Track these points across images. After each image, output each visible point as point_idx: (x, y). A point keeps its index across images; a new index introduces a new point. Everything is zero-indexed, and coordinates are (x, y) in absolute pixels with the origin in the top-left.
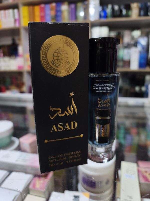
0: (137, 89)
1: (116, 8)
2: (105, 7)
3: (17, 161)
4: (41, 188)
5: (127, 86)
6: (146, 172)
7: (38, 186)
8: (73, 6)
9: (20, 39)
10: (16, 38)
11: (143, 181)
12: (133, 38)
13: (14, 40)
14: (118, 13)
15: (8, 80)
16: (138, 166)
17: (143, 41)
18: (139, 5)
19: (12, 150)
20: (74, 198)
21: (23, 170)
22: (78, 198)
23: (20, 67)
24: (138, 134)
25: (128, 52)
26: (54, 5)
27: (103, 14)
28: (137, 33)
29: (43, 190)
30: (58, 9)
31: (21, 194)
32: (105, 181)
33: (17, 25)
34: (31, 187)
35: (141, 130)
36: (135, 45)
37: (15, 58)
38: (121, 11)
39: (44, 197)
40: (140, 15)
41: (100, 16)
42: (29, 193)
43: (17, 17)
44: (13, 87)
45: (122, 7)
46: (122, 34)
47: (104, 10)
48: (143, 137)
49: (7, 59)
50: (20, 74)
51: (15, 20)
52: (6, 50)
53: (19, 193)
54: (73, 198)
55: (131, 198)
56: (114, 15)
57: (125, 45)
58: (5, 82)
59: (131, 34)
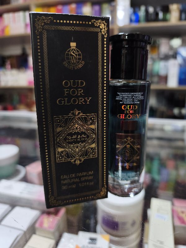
0: (176, 111)
1: (151, 10)
2: (137, 9)
3: (21, 193)
4: (50, 227)
5: (163, 108)
6: (183, 212)
7: (46, 225)
8: (97, 8)
10: (27, 47)
11: (178, 223)
12: (171, 48)
13: (24, 49)
14: (153, 17)
15: (16, 98)
16: (173, 204)
18: (180, 6)
19: (16, 181)
20: (90, 240)
21: (28, 204)
22: (95, 241)
24: (176, 168)
25: (165, 66)
26: (73, 6)
27: (134, 18)
28: (176, 42)
29: (52, 230)
31: (25, 233)
32: (130, 221)
33: (28, 31)
34: (37, 225)
35: (179, 163)
36: (175, 56)
37: (25, 71)
38: (157, 14)
39: (53, 239)
40: (180, 19)
41: (131, 21)
42: (34, 232)
43: (28, 21)
44: (22, 106)
45: (158, 9)
46: (157, 42)
47: (135, 13)
48: (182, 172)
49: (15, 72)
51: (26, 25)
53: (22, 232)
54: (88, 241)
55: (161, 243)
56: (148, 18)
57: (161, 56)
58: (11, 100)
59: (169, 43)
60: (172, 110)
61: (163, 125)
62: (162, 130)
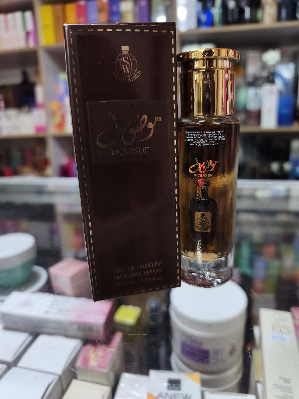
0: (275, 167)
1: (232, 4)
2: (209, 4)
3: (47, 312)
4: (100, 366)
5: (254, 163)
7: (93, 363)
8: (143, 2)
9: (37, 73)
10: (30, 71)
12: (264, 66)
13: (25, 75)
14: (236, 16)
15: (16, 154)
16: (293, 316)
17: (287, 72)
19: (35, 292)
20: (169, 384)
21: (60, 330)
22: (178, 384)
23: (39, 129)
24: (279, 256)
25: (256, 94)
27: (204, 18)
28: (272, 57)
29: (105, 371)
30: (114, 8)
31: (60, 378)
32: (228, 348)
33: (31, 44)
34: (79, 364)
36: (271, 79)
37: (29, 111)
38: (241, 11)
39: (106, 385)
40: (279, 18)
41: (200, 23)
42: (75, 376)
43: (30, 27)
44: (26, 169)
45: (244, 3)
46: (243, 57)
47: (205, 10)
48: (288, 262)
49: (12, 112)
50: (39, 142)
51: (28, 34)
52: (10, 95)
53: (57, 378)
54: (166, 384)
55: (287, 381)
56: (226, 18)
57: (250, 79)
58: (9, 160)
59: (261, 58)
60: (269, 166)
61: (255, 190)
62: (253, 197)
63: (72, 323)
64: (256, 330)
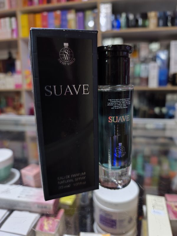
0: (157, 110)
1: (131, 17)
2: (118, 16)
3: (19, 197)
4: (50, 230)
5: (144, 107)
6: (176, 207)
7: (46, 228)
8: (81, 14)
9: (17, 53)
10: (13, 52)
12: (150, 51)
13: (10, 54)
14: (133, 23)
15: (3, 101)
16: (166, 200)
17: (163, 55)
18: (158, 14)
19: (12, 185)
23: (17, 86)
24: (160, 163)
25: (146, 68)
26: (58, 13)
27: (115, 24)
28: (155, 46)
29: (53, 233)
30: (64, 17)
32: (127, 219)
33: (15, 36)
36: (155, 58)
37: (12, 75)
38: (137, 21)
40: (158, 25)
41: (113, 27)
43: (14, 26)
44: (9, 109)
45: (138, 16)
46: (138, 46)
47: (117, 19)
48: (166, 166)
50: (18, 93)
51: (13, 31)
52: (1, 65)
56: (128, 25)
57: (142, 60)
59: (148, 47)
60: (153, 110)
61: (145, 124)
62: (145, 129)
63: (34, 203)
64: (144, 208)
